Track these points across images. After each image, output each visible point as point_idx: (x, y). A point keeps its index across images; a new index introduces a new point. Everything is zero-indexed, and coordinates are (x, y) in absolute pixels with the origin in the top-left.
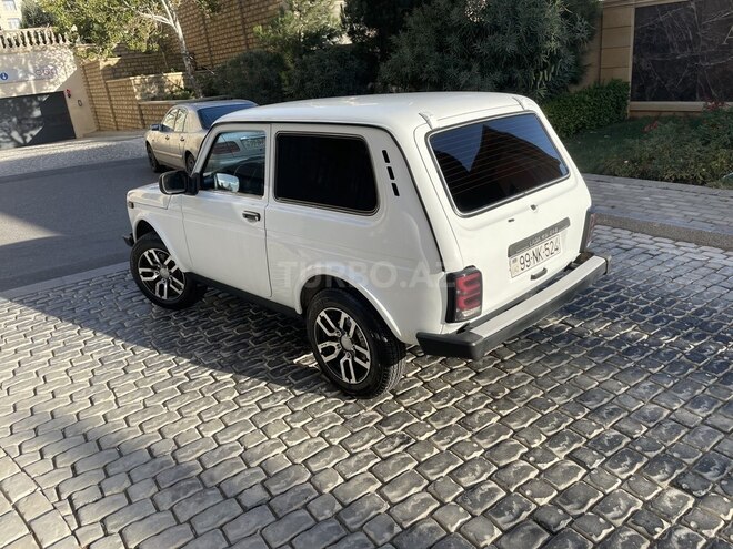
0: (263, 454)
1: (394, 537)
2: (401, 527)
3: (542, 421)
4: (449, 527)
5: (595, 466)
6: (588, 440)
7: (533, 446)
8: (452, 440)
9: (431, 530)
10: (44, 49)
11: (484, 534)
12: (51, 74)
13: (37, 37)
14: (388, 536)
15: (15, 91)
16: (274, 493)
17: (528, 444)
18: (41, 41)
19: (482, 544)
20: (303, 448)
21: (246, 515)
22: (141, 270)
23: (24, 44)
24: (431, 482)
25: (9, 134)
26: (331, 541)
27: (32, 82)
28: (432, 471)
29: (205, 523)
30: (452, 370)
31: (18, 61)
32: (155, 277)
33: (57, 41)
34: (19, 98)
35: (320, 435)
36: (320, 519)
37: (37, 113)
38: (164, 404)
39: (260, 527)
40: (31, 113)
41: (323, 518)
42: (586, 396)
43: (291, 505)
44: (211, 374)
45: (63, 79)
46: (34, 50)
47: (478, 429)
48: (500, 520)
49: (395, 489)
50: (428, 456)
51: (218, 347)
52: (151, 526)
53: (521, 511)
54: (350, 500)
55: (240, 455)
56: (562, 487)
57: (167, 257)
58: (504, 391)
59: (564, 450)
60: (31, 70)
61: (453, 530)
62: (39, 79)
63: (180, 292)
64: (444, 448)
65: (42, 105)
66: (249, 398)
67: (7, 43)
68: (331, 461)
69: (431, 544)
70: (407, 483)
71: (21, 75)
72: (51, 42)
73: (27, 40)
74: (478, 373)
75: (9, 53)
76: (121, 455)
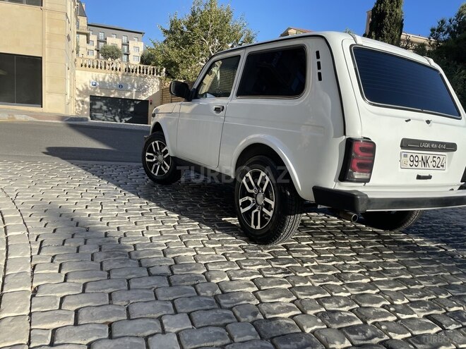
0: (178, 252)
1: (256, 321)
2: (264, 316)
3: (408, 291)
4: (305, 328)
5: (451, 328)
6: (447, 311)
7: (395, 302)
8: (324, 282)
9: (288, 325)
10: (145, 77)
11: (334, 339)
12: (145, 90)
13: (143, 70)
14: (251, 318)
15: (124, 95)
16: (175, 272)
17: (391, 300)
18: (145, 72)
19: (331, 346)
20: (207, 257)
21: (150, 278)
22: (147, 154)
23: (136, 72)
24: (298, 299)
25: (114, 117)
26: (204, 308)
27: (134, 93)
28: (302, 293)
29: (118, 274)
30: (337, 248)
31: (130, 80)
32: (154, 160)
33: (153, 74)
34: (125, 100)
35: (223, 254)
36: (202, 294)
37: (132, 109)
38: (129, 218)
39: (156, 286)
40: (129, 109)
41: (205, 294)
42: (450, 287)
43: (184, 281)
44: (165, 213)
45: (150, 94)
46: (140, 77)
47: (349, 282)
48: (352, 337)
49: (267, 294)
50: (302, 284)
51: (177, 203)
52: (82, 266)
53: (373, 337)
54: (229, 290)
55: (163, 250)
56: (417, 333)
57: (165, 147)
58: (378, 268)
59: (424, 312)
60: (136, 85)
61: (308, 331)
62: (138, 92)
63: (166, 172)
64: (318, 285)
65: (135, 106)
66: (184, 226)
67: (127, 70)
68: (225, 268)
69: (285, 333)
70: (279, 294)
71: (129, 88)
72: (150, 74)
73: (138, 70)
74: (358, 254)
75: (127, 75)
76: (87, 231)
